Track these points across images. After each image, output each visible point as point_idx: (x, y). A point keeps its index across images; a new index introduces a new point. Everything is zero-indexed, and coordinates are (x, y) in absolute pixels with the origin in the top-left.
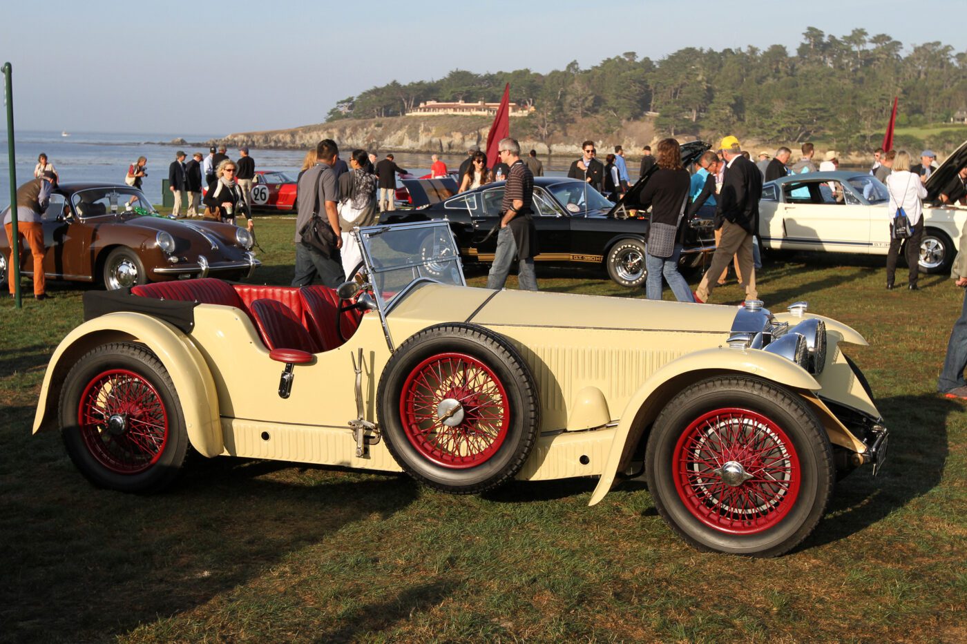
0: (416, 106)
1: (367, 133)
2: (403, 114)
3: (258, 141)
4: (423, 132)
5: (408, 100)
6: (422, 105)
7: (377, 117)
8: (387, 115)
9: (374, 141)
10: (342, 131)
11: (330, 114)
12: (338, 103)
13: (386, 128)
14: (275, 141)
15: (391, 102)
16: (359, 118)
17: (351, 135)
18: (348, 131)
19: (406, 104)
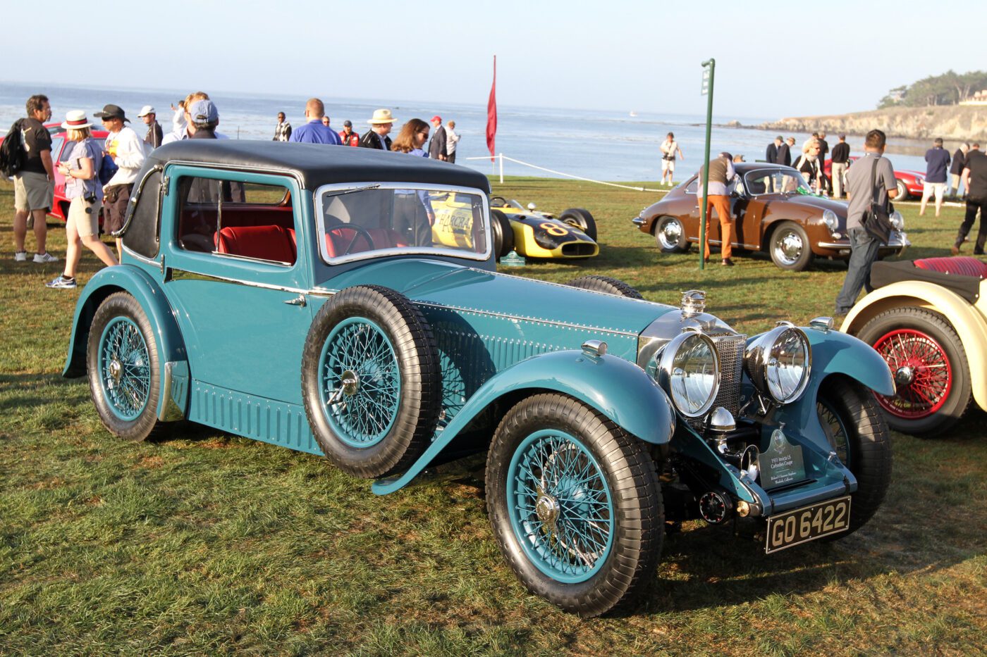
0: (971, 94)
1: (917, 121)
2: (957, 102)
3: (809, 125)
4: (976, 121)
5: (963, 89)
6: (977, 94)
7: (929, 105)
8: (940, 103)
9: (925, 128)
10: (893, 119)
11: (881, 101)
12: (891, 91)
13: (938, 116)
14: (826, 127)
15: (945, 91)
16: (910, 105)
17: (901, 122)
18: (898, 119)
19: (960, 93)
